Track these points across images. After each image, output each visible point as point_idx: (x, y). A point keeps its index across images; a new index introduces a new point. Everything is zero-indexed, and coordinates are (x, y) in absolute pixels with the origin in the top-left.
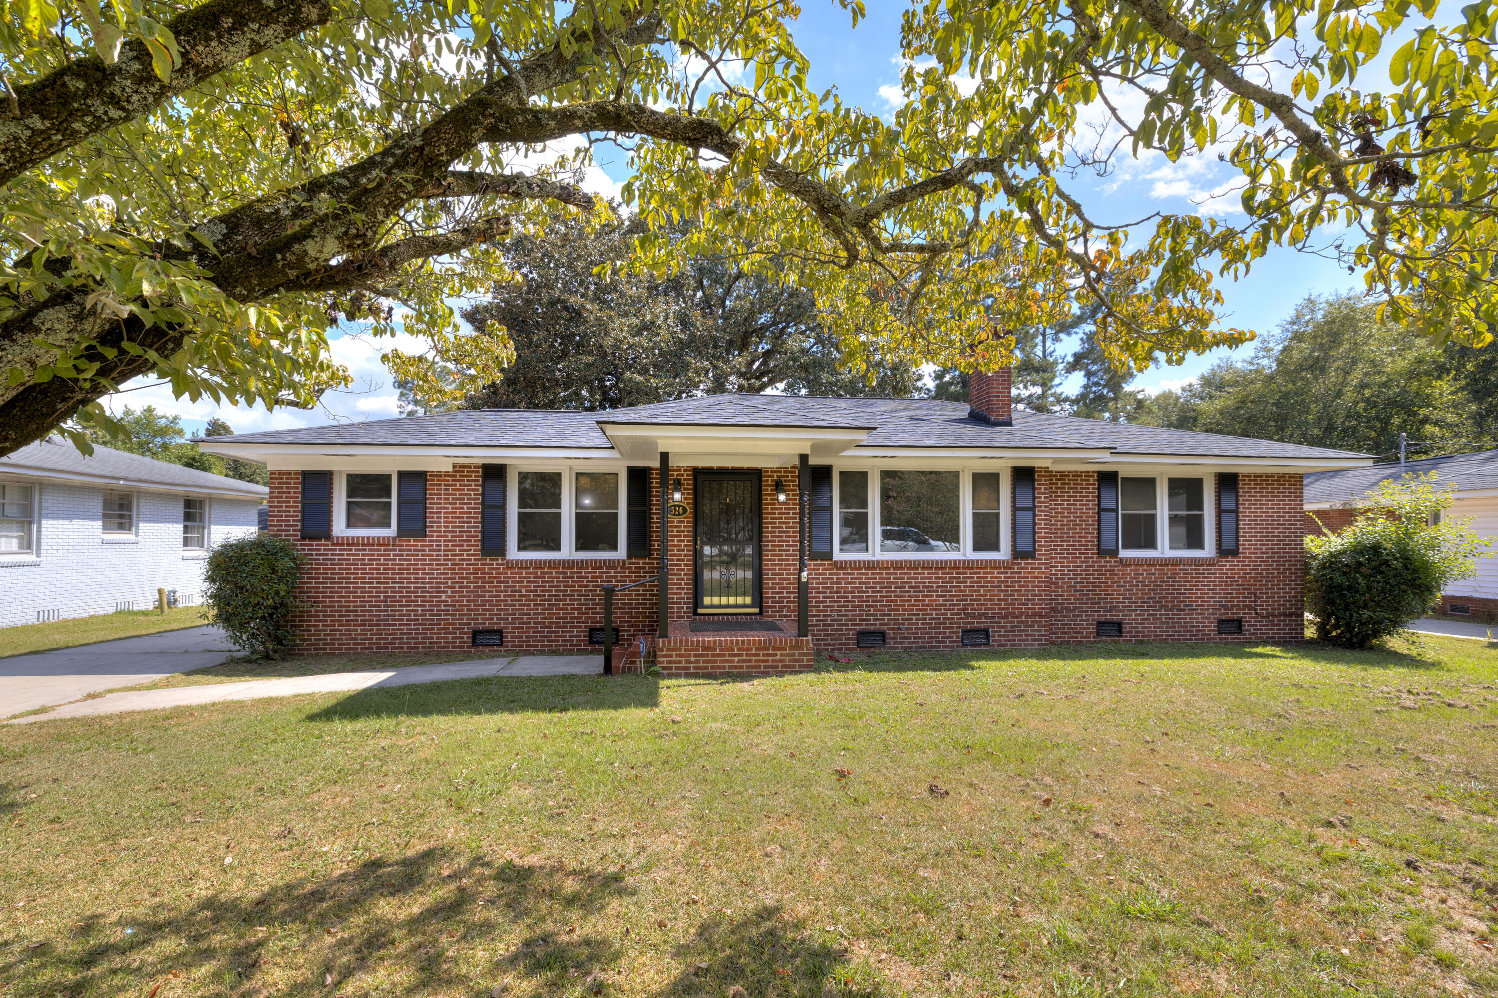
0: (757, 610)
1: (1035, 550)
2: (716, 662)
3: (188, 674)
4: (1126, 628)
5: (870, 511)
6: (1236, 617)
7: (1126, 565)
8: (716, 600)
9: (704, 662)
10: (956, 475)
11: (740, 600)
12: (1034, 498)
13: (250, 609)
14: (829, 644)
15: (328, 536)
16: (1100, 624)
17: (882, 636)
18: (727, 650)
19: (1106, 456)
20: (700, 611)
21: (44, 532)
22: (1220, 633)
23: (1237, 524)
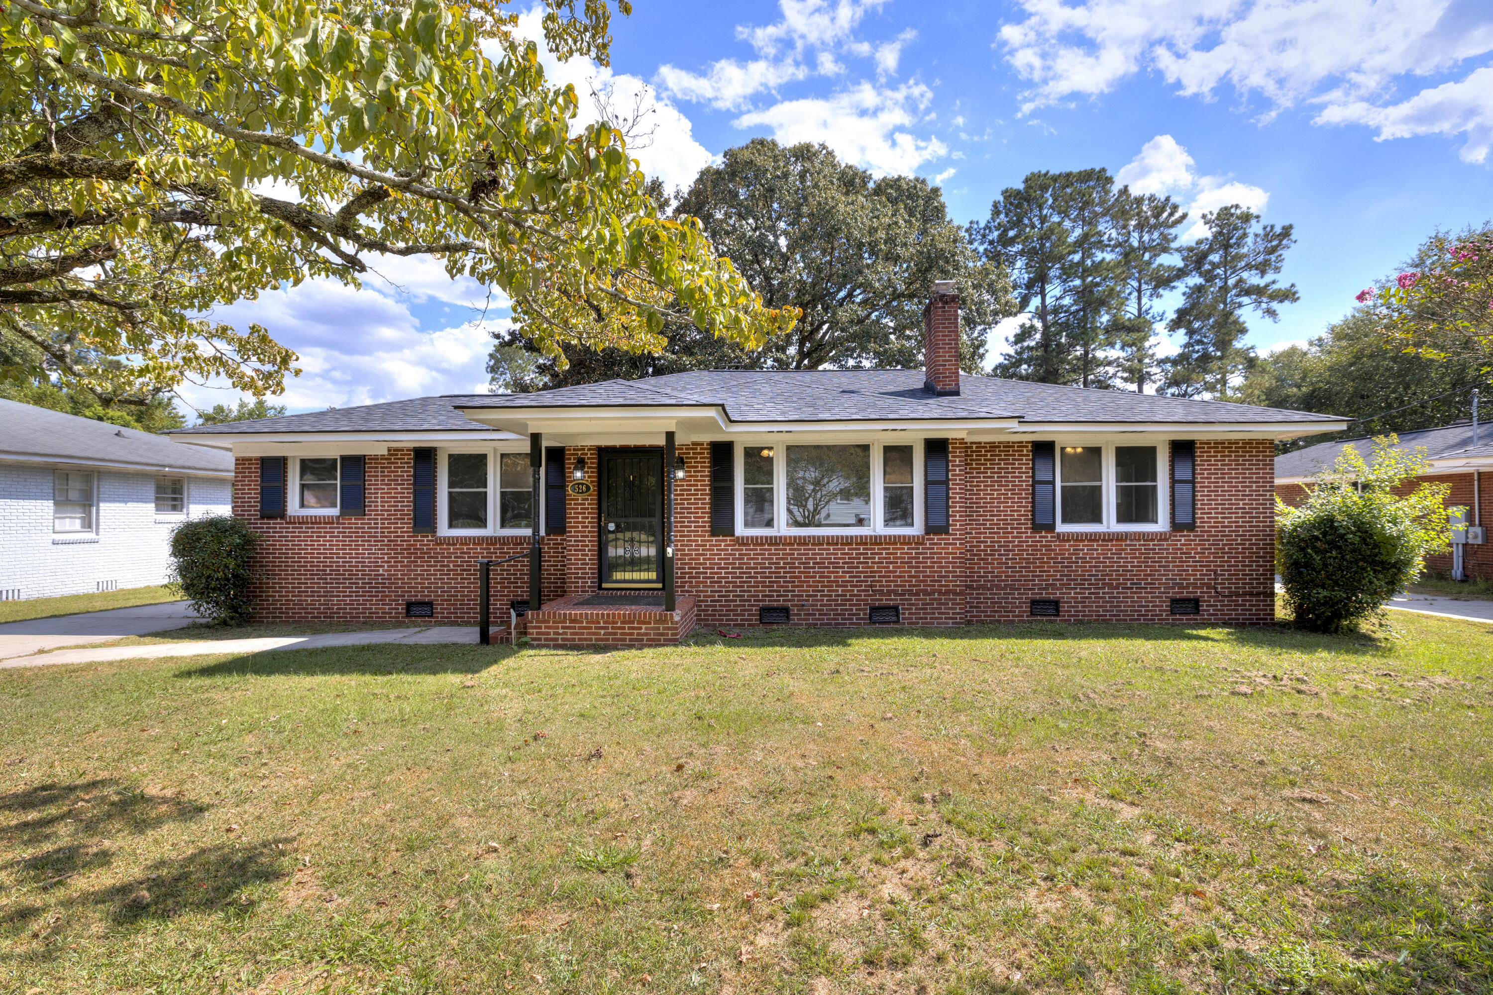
0: (660, 586)
1: (948, 525)
2: (583, 634)
3: (141, 636)
4: (1064, 607)
5: (775, 486)
6: (1192, 596)
7: (1064, 540)
8: (628, 576)
9: (572, 634)
10: (865, 448)
11: (644, 575)
12: (947, 471)
13: (204, 581)
14: (732, 620)
15: (283, 515)
16: (1034, 602)
17: (785, 612)
18: (593, 622)
19: (1014, 425)
20: (604, 585)
21: (102, 513)
22: (1173, 613)
23: (1194, 496)
